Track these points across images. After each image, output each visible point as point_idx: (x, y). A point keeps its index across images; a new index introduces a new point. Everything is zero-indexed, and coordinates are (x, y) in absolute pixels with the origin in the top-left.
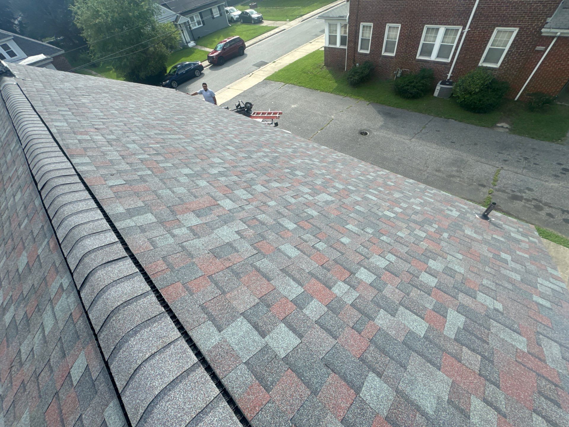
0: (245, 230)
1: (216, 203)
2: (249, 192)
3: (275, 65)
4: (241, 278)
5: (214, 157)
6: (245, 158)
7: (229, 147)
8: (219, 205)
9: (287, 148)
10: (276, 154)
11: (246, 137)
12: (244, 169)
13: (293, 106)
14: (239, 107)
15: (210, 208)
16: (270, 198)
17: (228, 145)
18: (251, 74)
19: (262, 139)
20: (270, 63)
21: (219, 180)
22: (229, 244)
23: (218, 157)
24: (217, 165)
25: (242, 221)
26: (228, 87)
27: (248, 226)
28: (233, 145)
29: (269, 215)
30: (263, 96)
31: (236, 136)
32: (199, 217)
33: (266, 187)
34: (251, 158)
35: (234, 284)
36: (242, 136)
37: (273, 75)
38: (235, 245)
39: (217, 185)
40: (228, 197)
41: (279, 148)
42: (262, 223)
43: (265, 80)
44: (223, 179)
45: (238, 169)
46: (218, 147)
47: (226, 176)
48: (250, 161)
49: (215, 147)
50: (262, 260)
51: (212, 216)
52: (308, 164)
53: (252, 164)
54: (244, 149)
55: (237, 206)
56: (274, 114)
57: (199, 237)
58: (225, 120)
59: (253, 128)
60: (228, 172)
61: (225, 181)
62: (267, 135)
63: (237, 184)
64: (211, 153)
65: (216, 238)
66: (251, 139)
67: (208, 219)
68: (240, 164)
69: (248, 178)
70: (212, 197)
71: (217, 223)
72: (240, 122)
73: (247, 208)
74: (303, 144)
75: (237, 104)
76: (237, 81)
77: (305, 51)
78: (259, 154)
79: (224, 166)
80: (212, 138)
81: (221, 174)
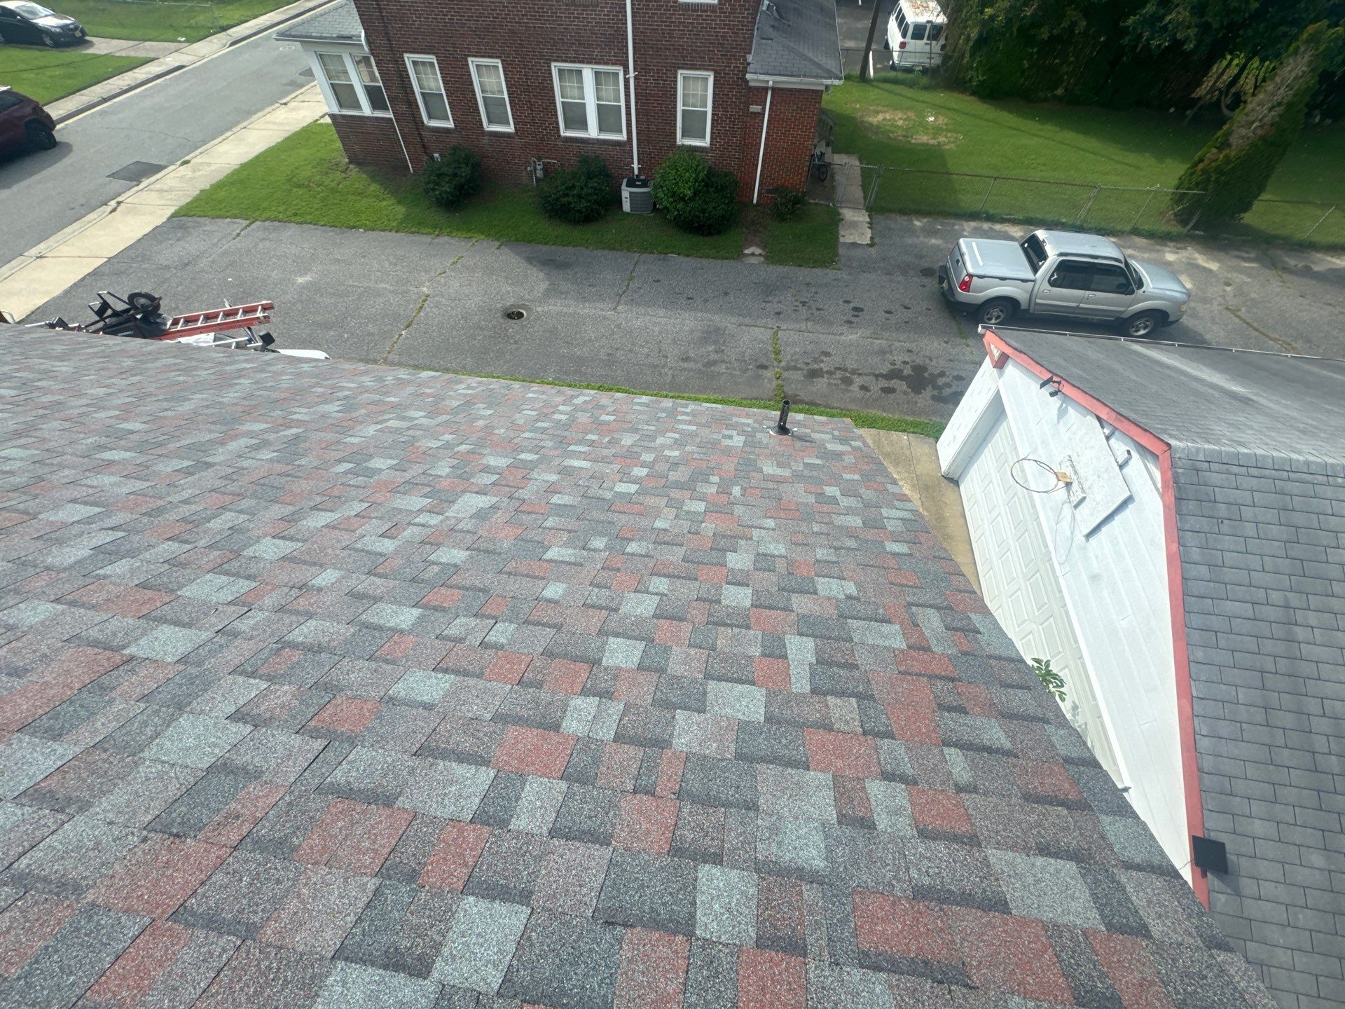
0: (263, 695)
1: (118, 659)
2: (237, 575)
3: (194, 171)
4: (295, 849)
5: (56, 507)
6: (188, 472)
7: (108, 455)
8: (132, 658)
9: (318, 403)
10: (294, 431)
11: (165, 405)
12: (194, 508)
13: (300, 280)
14: (109, 312)
15: (99, 687)
16: (315, 564)
17: (101, 448)
18: (113, 203)
19: (230, 396)
20: (172, 167)
21: (105, 577)
22: (222, 768)
23: (74, 501)
24: (76, 529)
25: (242, 673)
26: (34, 251)
27: (270, 678)
28: (122, 443)
29: (331, 616)
30: (187, 264)
31: (127, 412)
32: (57, 737)
33: (291, 539)
34: (209, 465)
35: (278, 882)
36: (151, 406)
37: (197, 199)
38: (239, 761)
39: (104, 595)
40: (162, 620)
41: (298, 410)
42: (315, 649)
43: (173, 216)
44: (120, 567)
45: (172, 516)
46: (62, 466)
47: (132, 553)
48: (209, 478)
49: (47, 469)
50: (351, 757)
51: (118, 706)
52: (397, 431)
53: (218, 483)
54: (171, 446)
55: (205, 635)
56: (246, 312)
57: (84, 806)
58: (64, 368)
59: (186, 371)
60: (136, 538)
61: (132, 571)
62: (242, 381)
63: (183, 565)
64: (36, 496)
65: (160, 776)
66: (187, 407)
67: (104, 725)
68: (175, 498)
69: (219, 532)
70: (95, 644)
71: (145, 724)
72: (128, 363)
73: (244, 626)
74: (367, 381)
75: (97, 304)
76: (67, 230)
77: (275, 127)
78: (233, 446)
79: (109, 523)
80: (23, 441)
81: (107, 553)
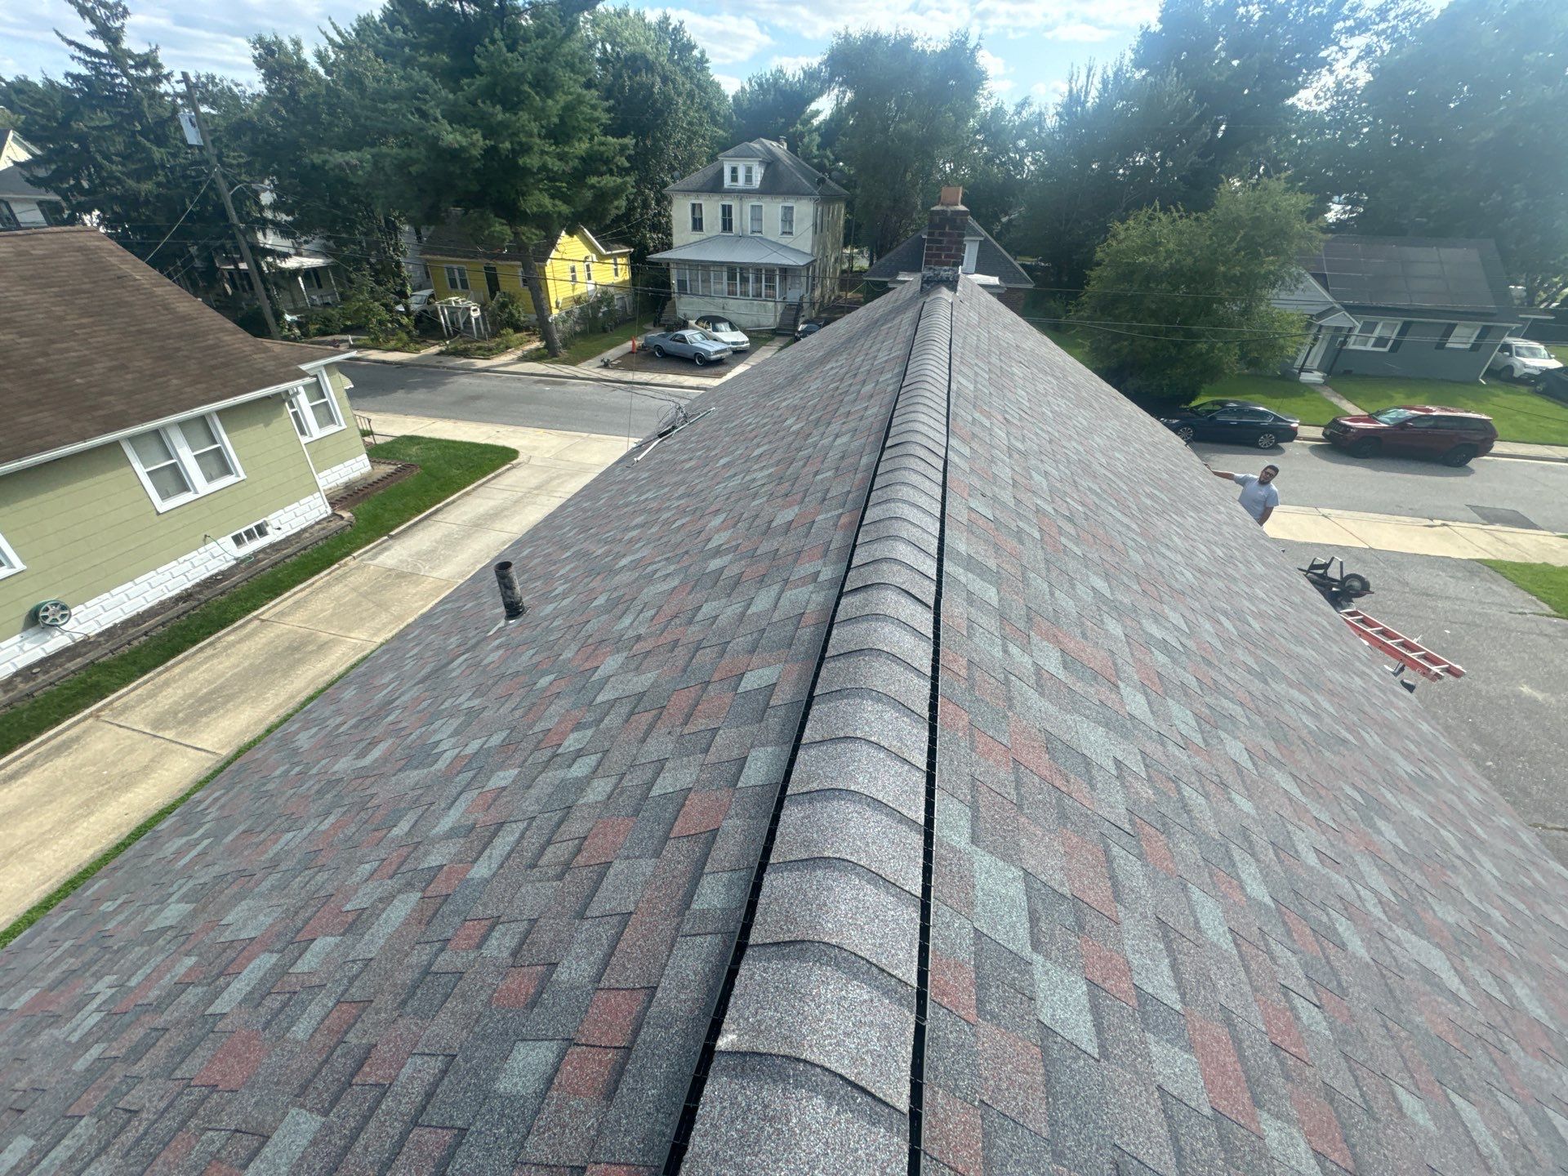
0: (1136, 776)
1: (1113, 680)
2: (1202, 732)
4: (1065, 826)
5: (1175, 609)
6: (1250, 671)
7: (1223, 619)
8: (1118, 687)
9: (1402, 754)
10: (1351, 738)
12: (1228, 685)
13: (1526, 690)
14: (1322, 571)
15: (1096, 675)
17: (1225, 614)
18: (1436, 522)
19: (1336, 676)
21: (1152, 652)
22: (1087, 762)
23: (1183, 616)
24: (1168, 625)
25: (1144, 759)
26: (1326, 511)
27: (1150, 779)
28: (1238, 623)
31: (1261, 615)
32: (1065, 668)
33: (1254, 764)
35: (1046, 819)
38: (1094, 772)
39: (1142, 657)
40: (1146, 694)
41: (1373, 734)
42: (1185, 808)
43: (1478, 560)
44: (1162, 658)
45: (1213, 674)
46: (1197, 600)
47: (1174, 661)
48: (1256, 686)
49: (1191, 594)
50: (1131, 857)
51: (1092, 691)
53: (1257, 694)
55: (1152, 724)
56: (1428, 658)
57: (1042, 694)
58: (1259, 569)
60: (1184, 658)
61: (1163, 665)
63: (1186, 694)
64: (1173, 597)
65: (1069, 727)
67: (1079, 687)
68: (1226, 670)
69: (1223, 708)
70: (1115, 664)
71: (1090, 709)
73: (1172, 748)
74: (1473, 795)
79: (1183, 640)
80: (1198, 575)
81: (1164, 646)
